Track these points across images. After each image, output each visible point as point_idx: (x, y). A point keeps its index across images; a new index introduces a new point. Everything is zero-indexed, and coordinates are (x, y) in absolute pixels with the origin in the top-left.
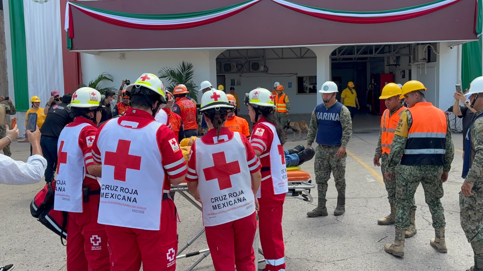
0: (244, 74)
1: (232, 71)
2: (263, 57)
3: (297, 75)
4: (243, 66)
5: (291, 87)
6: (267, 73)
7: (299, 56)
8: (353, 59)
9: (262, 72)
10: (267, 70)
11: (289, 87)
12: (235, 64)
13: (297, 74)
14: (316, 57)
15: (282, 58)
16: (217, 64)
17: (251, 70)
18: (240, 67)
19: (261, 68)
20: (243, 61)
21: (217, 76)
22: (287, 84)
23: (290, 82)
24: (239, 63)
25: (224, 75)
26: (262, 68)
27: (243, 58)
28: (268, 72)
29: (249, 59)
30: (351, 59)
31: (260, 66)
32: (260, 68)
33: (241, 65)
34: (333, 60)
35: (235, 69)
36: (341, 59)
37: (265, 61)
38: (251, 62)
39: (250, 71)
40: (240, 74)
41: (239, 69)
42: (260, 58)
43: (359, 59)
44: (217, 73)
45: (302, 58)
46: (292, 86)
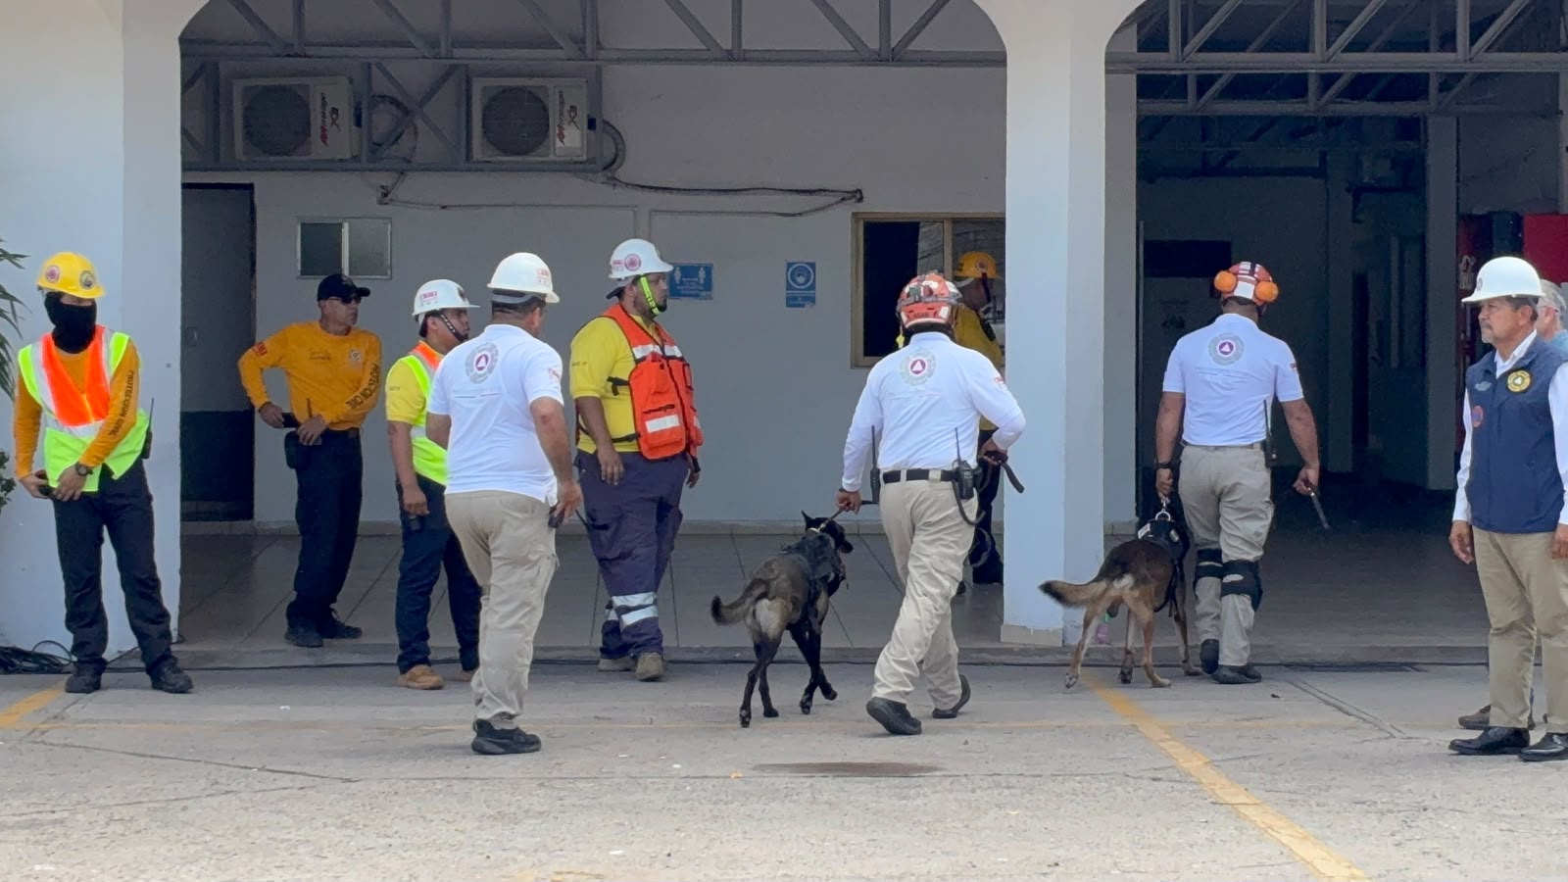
0: (416, 185)
1: (318, 151)
2: (580, 42)
3: (863, 208)
4: (406, 112)
5: (812, 300)
6: (614, 181)
7: (874, 44)
8: (1313, 86)
9: (572, 167)
10: (609, 156)
11: (792, 302)
12: (340, 97)
13: (857, 195)
14: (999, 60)
15: (736, 56)
16: (187, 85)
17: (477, 154)
18: (383, 120)
19: (561, 137)
20: (412, 73)
21: (185, 186)
22: (781, 277)
23: (800, 257)
24: (381, 86)
25: (250, 187)
26: (571, 140)
27: (409, 45)
28: (623, 173)
29: (458, 52)
30: (1294, 86)
31: (553, 120)
32: (554, 130)
33: (394, 101)
34: (1150, 86)
35: (343, 139)
36: (1217, 87)
37: (599, 69)
38: (478, 86)
39: (468, 156)
40: (385, 179)
41: (376, 138)
42: (556, 46)
43: (1362, 86)
44: (186, 167)
45: (893, 56)
46: (819, 292)
